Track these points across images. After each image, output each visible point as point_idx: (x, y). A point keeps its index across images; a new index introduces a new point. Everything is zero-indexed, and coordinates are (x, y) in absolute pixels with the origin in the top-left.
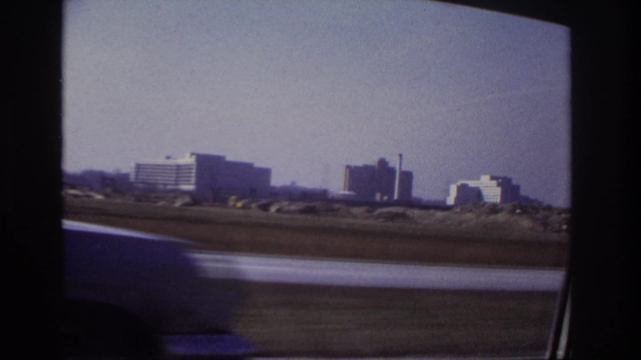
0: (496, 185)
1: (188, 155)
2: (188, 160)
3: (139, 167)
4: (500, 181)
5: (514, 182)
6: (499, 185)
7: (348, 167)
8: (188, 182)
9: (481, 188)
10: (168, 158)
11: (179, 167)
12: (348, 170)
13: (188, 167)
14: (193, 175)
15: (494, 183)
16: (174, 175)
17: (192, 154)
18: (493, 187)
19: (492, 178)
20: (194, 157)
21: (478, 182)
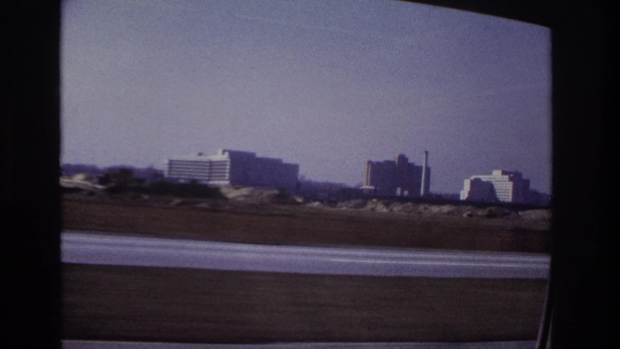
0: (507, 180)
1: (220, 151)
2: (220, 157)
3: (171, 163)
4: (512, 175)
5: (525, 177)
6: (510, 179)
7: (370, 162)
8: (222, 177)
9: (493, 182)
10: (200, 154)
11: (211, 164)
12: (370, 166)
13: (222, 164)
14: (227, 171)
15: (506, 177)
16: (207, 171)
17: (224, 151)
18: (504, 181)
19: (504, 173)
20: (227, 154)
21: (489, 176)
